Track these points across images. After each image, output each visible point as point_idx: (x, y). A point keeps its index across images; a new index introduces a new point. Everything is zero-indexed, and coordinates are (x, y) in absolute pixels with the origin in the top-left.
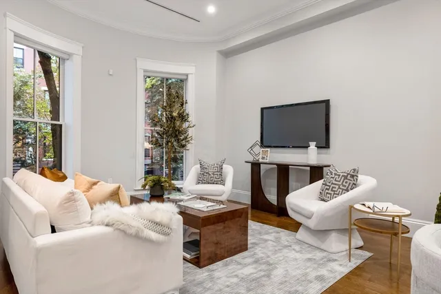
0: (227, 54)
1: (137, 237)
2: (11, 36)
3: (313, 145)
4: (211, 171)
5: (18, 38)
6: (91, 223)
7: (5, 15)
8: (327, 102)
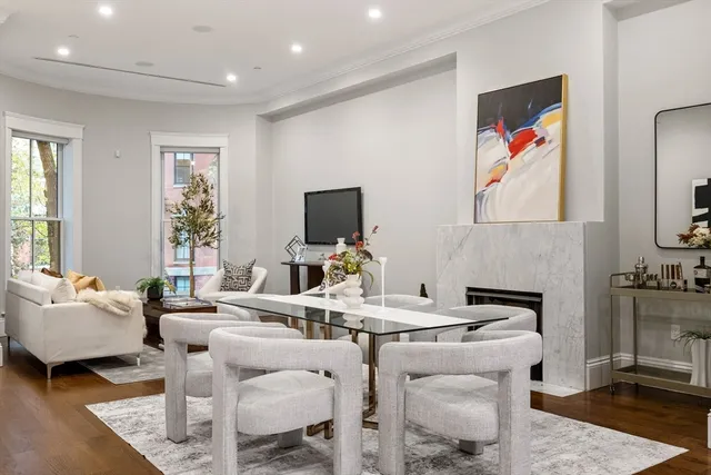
0: (273, 118)
1: (105, 310)
2: (9, 132)
3: (341, 241)
4: (234, 274)
5: (16, 133)
6: (75, 301)
7: (4, 114)
8: (358, 190)
